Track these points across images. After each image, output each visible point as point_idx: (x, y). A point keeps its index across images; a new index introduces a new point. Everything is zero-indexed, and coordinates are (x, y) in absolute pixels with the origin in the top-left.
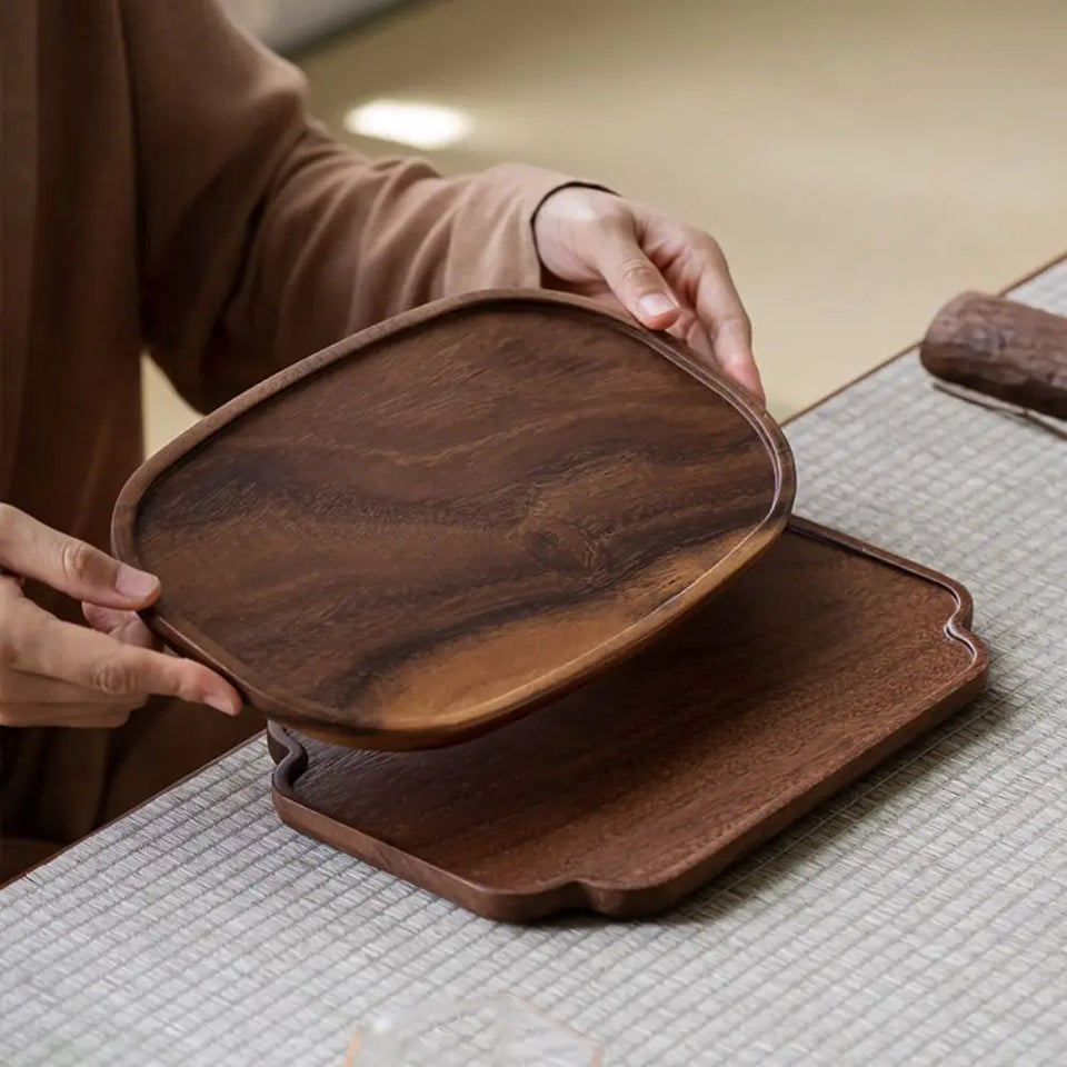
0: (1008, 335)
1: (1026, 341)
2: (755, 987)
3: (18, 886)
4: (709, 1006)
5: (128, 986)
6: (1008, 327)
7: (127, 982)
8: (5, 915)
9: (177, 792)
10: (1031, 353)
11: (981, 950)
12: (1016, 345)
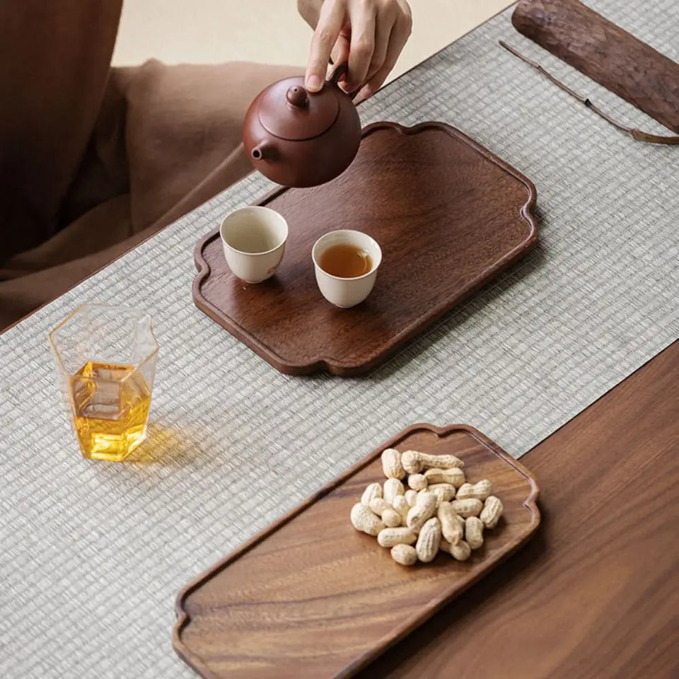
0: (554, 18)
1: (561, 22)
2: (334, 424)
3: (11, 331)
4: (311, 434)
5: (52, 397)
6: (554, 13)
7: (52, 395)
8: (3, 348)
9: (92, 279)
10: (562, 30)
11: (443, 411)
12: (556, 25)
